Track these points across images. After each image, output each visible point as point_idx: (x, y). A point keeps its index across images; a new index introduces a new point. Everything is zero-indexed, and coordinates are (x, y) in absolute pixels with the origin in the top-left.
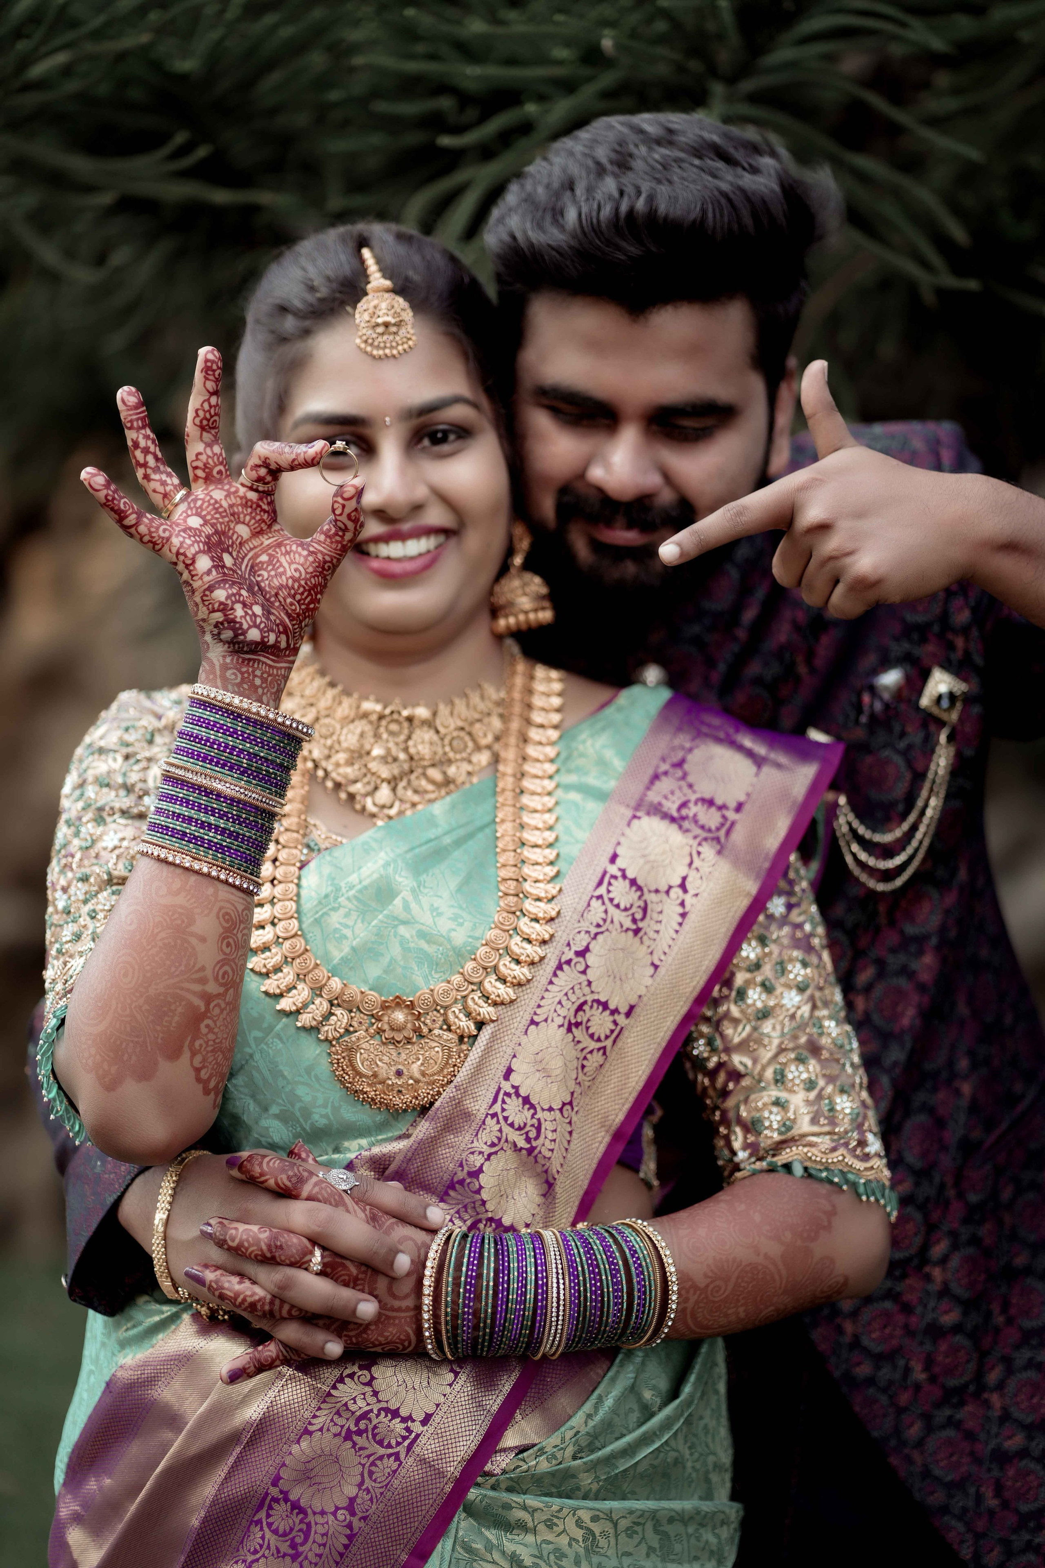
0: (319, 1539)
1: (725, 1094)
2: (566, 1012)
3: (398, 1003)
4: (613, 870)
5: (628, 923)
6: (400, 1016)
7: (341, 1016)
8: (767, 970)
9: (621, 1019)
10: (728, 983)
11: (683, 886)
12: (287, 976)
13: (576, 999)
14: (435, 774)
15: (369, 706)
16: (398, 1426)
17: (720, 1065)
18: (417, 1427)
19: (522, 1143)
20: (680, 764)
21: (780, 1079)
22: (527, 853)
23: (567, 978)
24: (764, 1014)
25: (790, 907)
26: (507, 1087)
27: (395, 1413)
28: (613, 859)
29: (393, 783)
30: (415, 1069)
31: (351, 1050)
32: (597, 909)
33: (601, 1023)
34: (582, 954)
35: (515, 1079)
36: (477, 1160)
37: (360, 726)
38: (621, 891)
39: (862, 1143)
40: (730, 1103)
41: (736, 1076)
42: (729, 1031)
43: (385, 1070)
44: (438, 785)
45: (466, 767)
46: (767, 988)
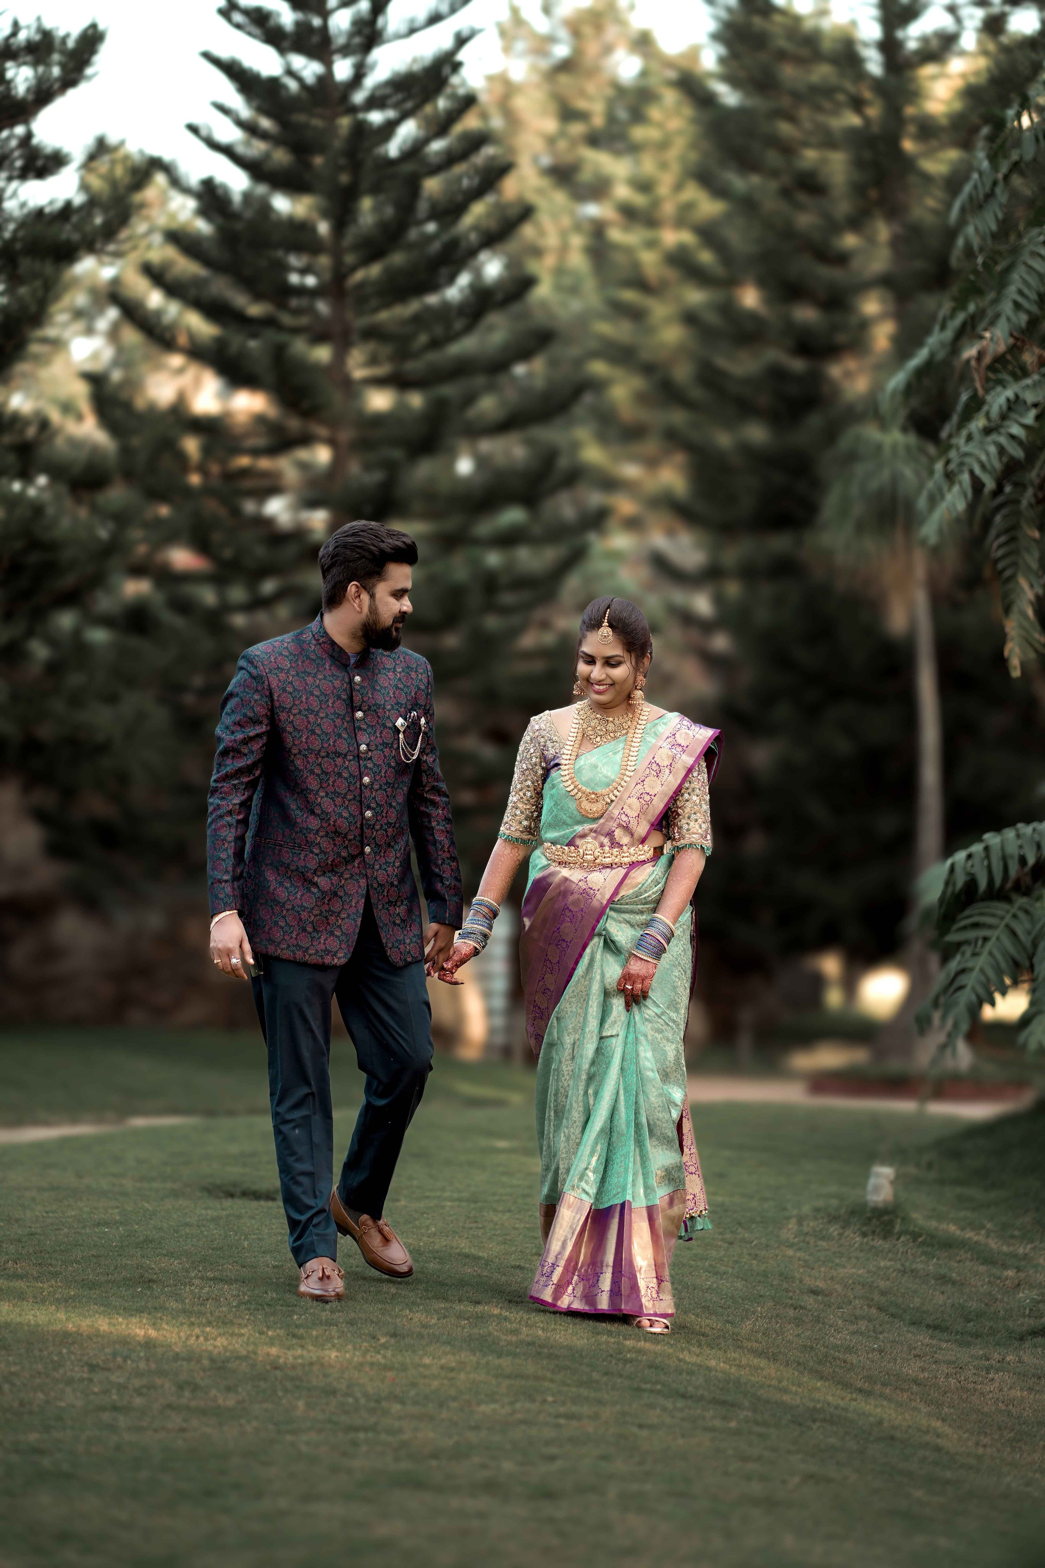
1: (675, 819)
2: (638, 795)
3: (593, 793)
4: (653, 761)
5: (655, 774)
6: (593, 796)
7: (580, 794)
8: (690, 790)
9: (653, 797)
10: (680, 791)
11: (671, 765)
12: (569, 782)
13: (641, 792)
14: (612, 735)
15: (598, 716)
16: (592, 891)
17: (675, 811)
18: (596, 892)
19: (625, 825)
20: (674, 735)
21: (689, 818)
22: (630, 758)
23: (639, 786)
24: (687, 801)
25: (699, 774)
26: (622, 812)
27: (591, 889)
28: (653, 758)
29: (601, 736)
30: (595, 809)
31: (580, 802)
32: (648, 771)
33: (647, 798)
34: (643, 781)
35: (624, 810)
36: (614, 829)
37: (596, 721)
38: (654, 767)
39: (706, 837)
40: (676, 821)
41: (679, 815)
42: (678, 803)
43: (587, 808)
44: (612, 738)
45: (619, 734)
46: (689, 794)
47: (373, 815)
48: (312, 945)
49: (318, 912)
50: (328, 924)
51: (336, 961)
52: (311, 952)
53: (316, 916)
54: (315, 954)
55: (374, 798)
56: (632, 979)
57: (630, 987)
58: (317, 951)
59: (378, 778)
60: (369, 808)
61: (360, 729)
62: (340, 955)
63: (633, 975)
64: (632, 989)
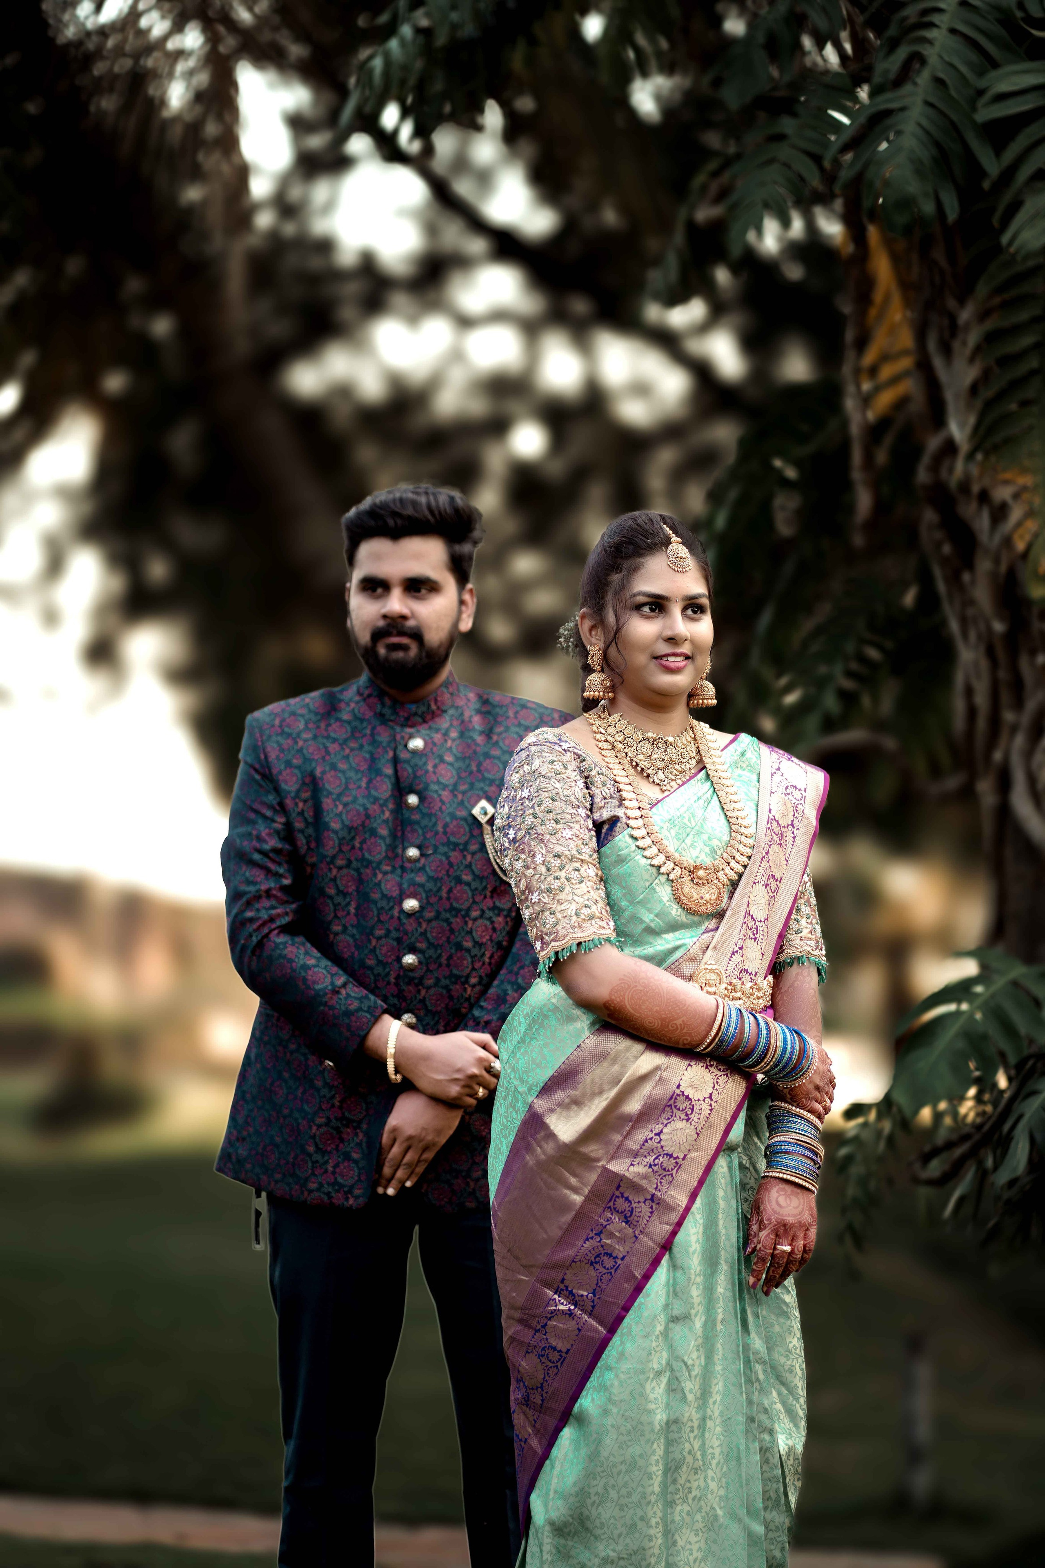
0: (698, 1112)
2: (765, 879)
3: (701, 867)
6: (701, 873)
7: (678, 871)
9: (779, 884)
12: (654, 850)
13: (768, 873)
23: (764, 863)
26: (748, 911)
29: (663, 770)
31: (681, 886)
32: (769, 834)
33: (774, 885)
34: (767, 853)
38: (775, 826)
47: (420, 962)
48: (313, 1174)
49: (323, 1120)
50: (342, 1140)
51: (351, 1201)
52: (313, 1186)
53: (319, 1126)
54: (318, 1190)
55: (424, 934)
56: (791, 1233)
57: (788, 1248)
58: (321, 1185)
59: (433, 900)
60: (412, 950)
61: (412, 823)
62: (357, 1192)
63: (792, 1226)
64: (793, 1250)
